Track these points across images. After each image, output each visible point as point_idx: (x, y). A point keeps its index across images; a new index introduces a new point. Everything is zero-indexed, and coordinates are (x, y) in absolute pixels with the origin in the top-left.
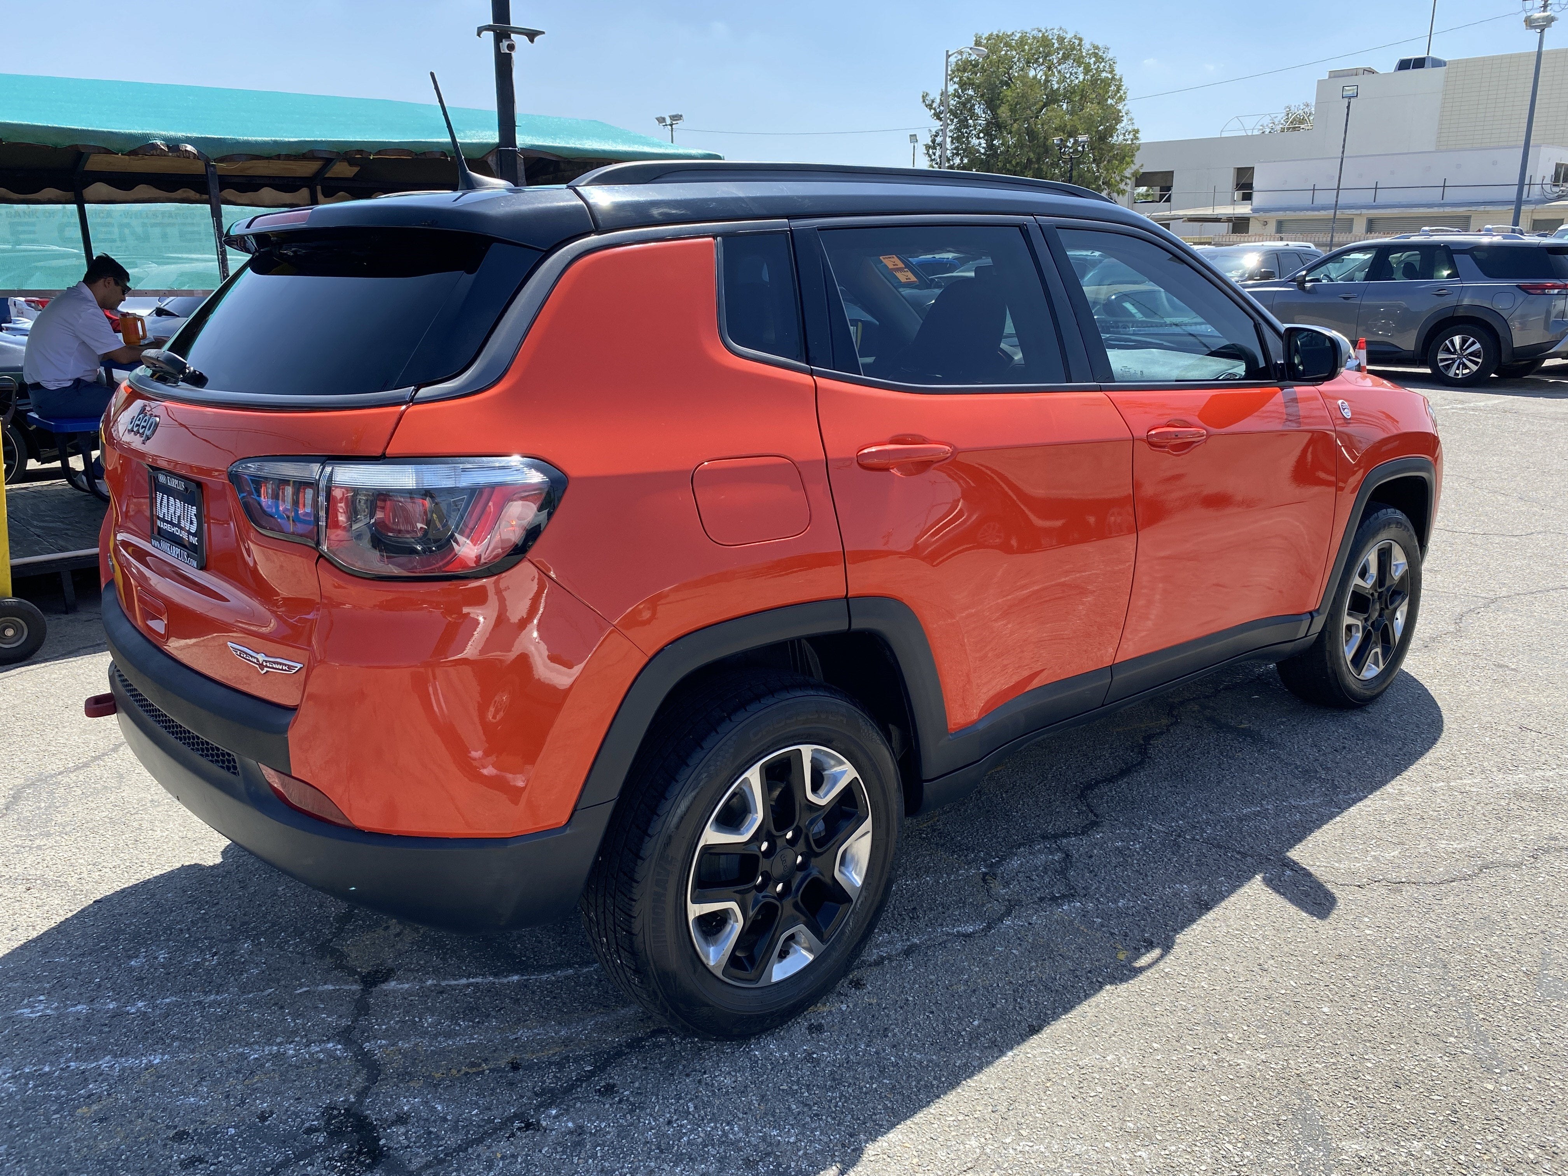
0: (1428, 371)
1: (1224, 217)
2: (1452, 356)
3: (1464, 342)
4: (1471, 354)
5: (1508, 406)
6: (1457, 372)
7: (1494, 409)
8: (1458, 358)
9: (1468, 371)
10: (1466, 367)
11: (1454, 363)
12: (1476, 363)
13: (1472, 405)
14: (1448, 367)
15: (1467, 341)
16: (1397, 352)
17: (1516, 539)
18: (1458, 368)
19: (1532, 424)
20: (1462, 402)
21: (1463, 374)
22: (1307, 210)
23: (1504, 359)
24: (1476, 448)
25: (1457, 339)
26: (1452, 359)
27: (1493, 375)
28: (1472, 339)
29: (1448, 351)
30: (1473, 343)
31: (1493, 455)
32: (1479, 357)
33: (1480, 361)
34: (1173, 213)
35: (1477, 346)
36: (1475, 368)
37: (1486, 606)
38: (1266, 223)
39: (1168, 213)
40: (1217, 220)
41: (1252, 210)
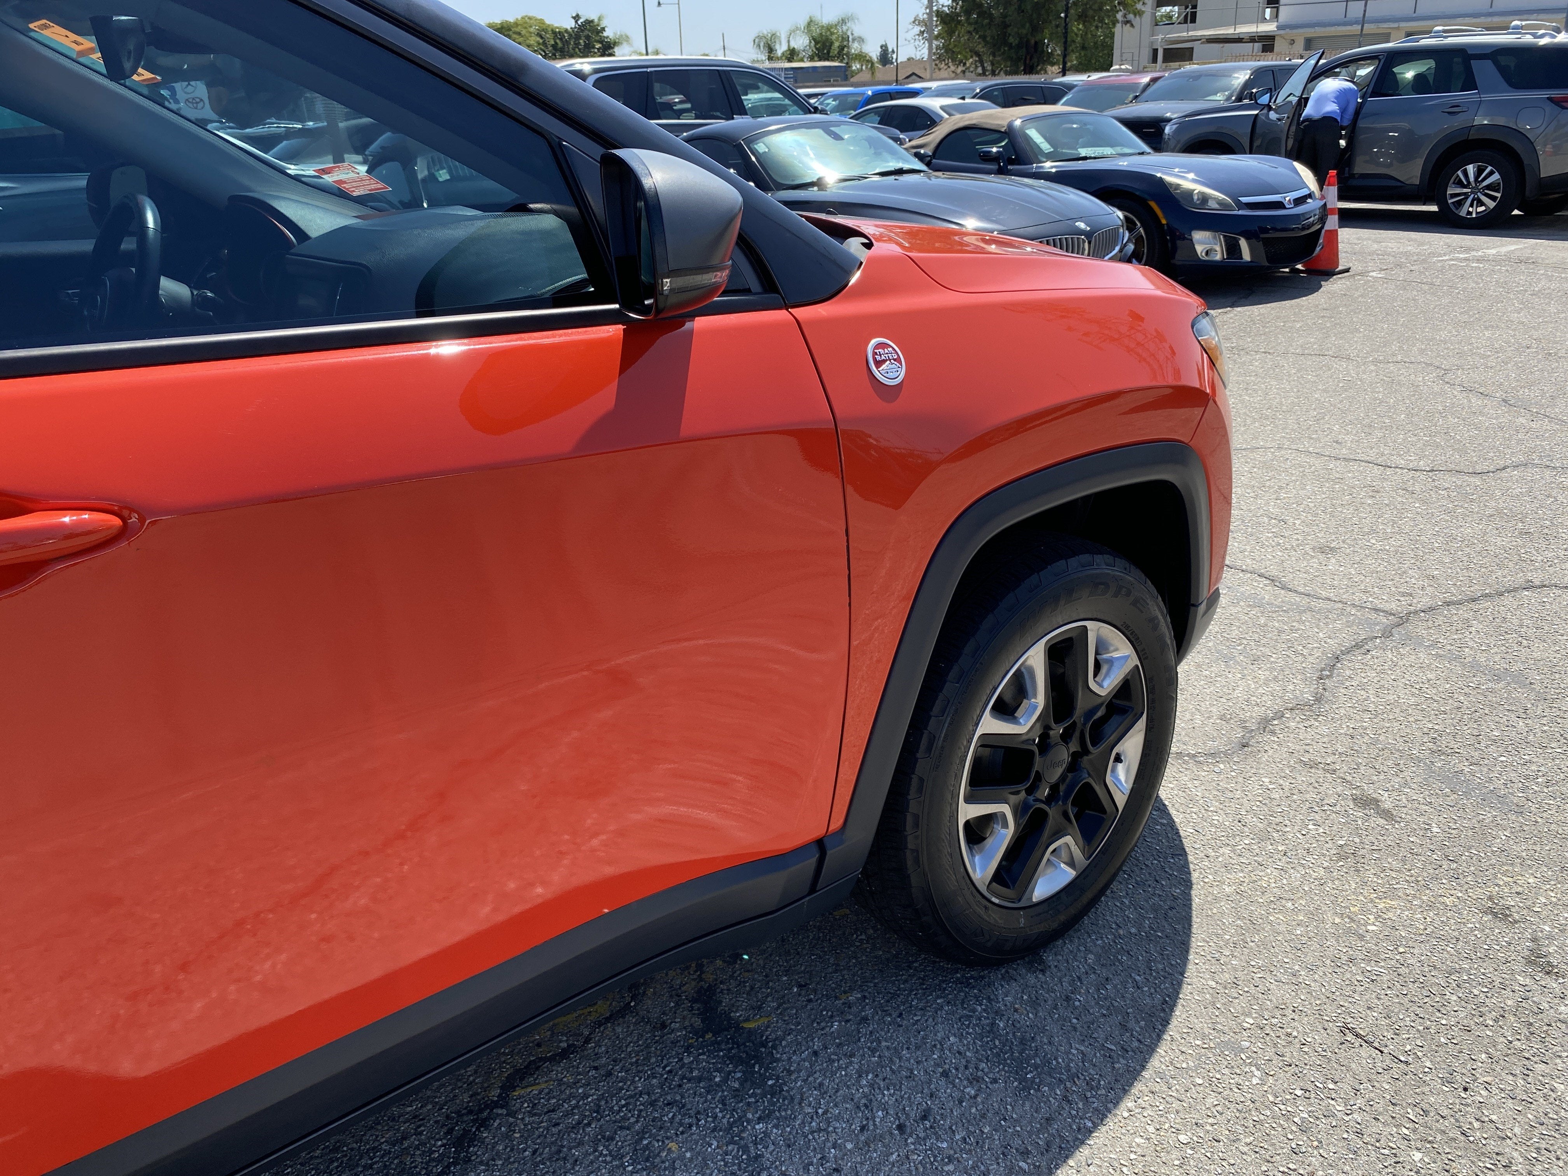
0: (1434, 208)
1: (1246, 37)
2: (1465, 190)
3: (1480, 171)
4: (1488, 187)
5: (1527, 253)
6: (1471, 209)
7: (1508, 258)
8: (1472, 193)
9: (1482, 208)
10: (1481, 203)
11: (1467, 198)
12: (1493, 198)
13: (1480, 253)
14: (1459, 204)
15: (1484, 170)
16: (1396, 187)
17: (1477, 481)
18: (1471, 205)
19: (1550, 279)
20: (1468, 249)
21: (1477, 213)
22: (1339, 25)
23: (1527, 193)
24: (1465, 318)
25: (1471, 169)
26: (1465, 194)
27: (1516, 212)
28: (1490, 168)
29: (1460, 184)
30: (1491, 173)
31: (1486, 328)
32: (1497, 191)
33: (1499, 195)
34: (1191, 33)
35: (1496, 177)
36: (1492, 204)
37: (1387, 634)
38: (1293, 42)
39: (1185, 34)
40: (1238, 40)
41: (1277, 27)
